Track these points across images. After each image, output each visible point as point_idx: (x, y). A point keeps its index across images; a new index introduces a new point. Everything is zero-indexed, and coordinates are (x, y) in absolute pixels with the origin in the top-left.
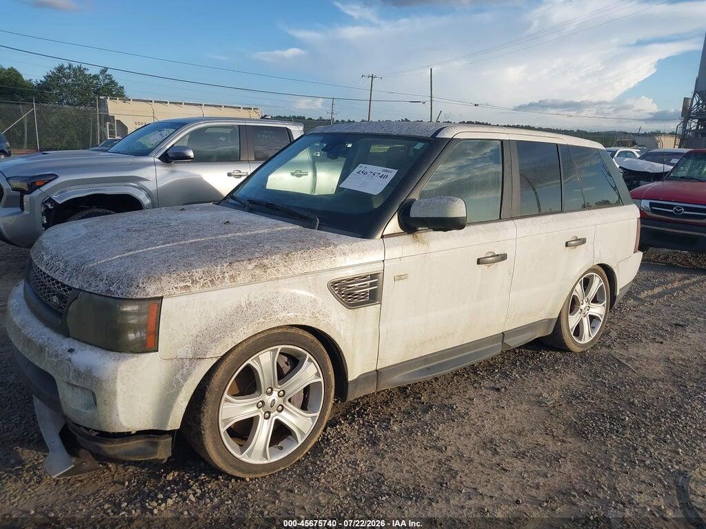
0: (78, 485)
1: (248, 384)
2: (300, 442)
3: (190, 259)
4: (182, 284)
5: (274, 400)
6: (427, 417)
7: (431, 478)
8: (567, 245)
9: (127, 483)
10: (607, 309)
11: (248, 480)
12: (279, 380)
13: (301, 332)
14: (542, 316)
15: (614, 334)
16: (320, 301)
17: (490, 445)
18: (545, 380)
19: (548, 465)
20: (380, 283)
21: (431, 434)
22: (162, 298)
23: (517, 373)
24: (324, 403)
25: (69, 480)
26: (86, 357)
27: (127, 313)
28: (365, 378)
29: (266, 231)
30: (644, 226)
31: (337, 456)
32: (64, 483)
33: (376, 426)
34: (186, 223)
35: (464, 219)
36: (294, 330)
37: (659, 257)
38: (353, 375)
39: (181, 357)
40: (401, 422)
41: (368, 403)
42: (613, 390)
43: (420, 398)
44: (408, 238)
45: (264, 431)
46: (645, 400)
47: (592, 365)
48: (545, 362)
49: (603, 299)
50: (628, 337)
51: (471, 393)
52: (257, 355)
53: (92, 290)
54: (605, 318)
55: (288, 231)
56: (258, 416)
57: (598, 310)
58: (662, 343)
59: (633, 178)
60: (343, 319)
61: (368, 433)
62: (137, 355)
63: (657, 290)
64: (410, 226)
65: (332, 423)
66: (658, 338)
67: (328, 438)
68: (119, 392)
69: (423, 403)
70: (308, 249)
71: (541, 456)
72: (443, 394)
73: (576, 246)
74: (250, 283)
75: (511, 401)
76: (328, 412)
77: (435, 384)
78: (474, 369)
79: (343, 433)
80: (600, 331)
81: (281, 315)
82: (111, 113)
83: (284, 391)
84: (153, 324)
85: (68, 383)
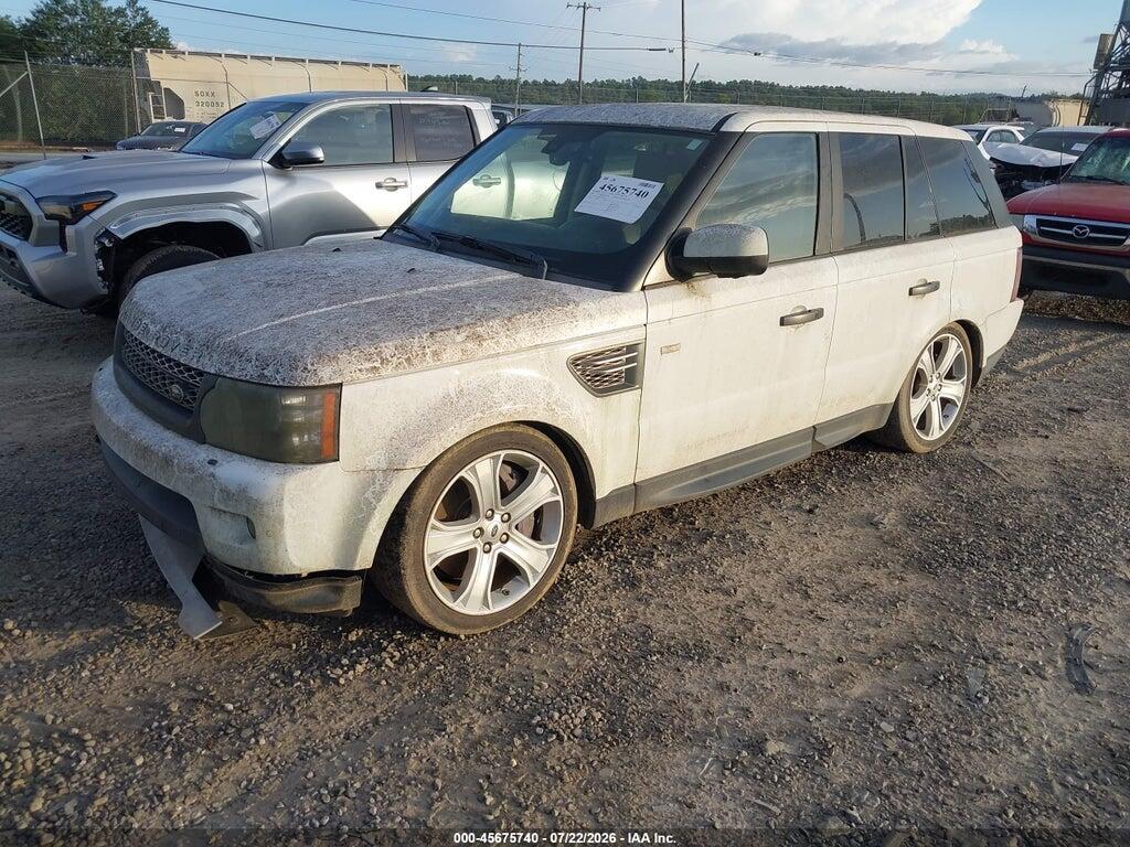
0: (227, 649)
1: (460, 504)
2: (533, 584)
3: (372, 328)
4: (368, 365)
5: (496, 526)
6: (706, 548)
7: (717, 630)
8: (911, 293)
9: (294, 646)
10: (967, 389)
11: (463, 637)
12: (502, 498)
13: (531, 431)
14: (872, 400)
15: (975, 425)
16: (557, 388)
17: (798, 585)
18: (875, 494)
19: (881, 610)
20: (640, 358)
21: (712, 572)
22: (340, 385)
23: (834, 484)
24: (564, 530)
25: (213, 643)
26: (236, 470)
27: (291, 407)
28: (618, 495)
29: (472, 282)
30: (1027, 257)
31: (583, 603)
32: (207, 647)
33: (634, 562)
34: (350, 272)
35: (765, 258)
36: (521, 429)
37: (1047, 304)
38: (601, 492)
39: (372, 468)
40: (669, 556)
41: (618, 530)
42: (971, 508)
43: (693, 523)
44: (681, 288)
45: (483, 569)
46: (1020, 519)
47: (944, 472)
48: (874, 468)
49: (963, 374)
50: (997, 429)
51: (767, 514)
52: (472, 464)
53: (236, 375)
54: (963, 403)
55: (504, 283)
56: (475, 549)
57: (955, 390)
58: (1047, 437)
59: (1012, 177)
60: (589, 411)
61: (623, 571)
62: (310, 466)
63: (1043, 358)
64: (683, 270)
65: (572, 560)
66: (1041, 429)
67: (567, 580)
68: (286, 518)
69: (698, 530)
70: (539, 309)
71: (871, 599)
72: (726, 517)
73: (924, 293)
74: (460, 362)
75: (826, 525)
76: (570, 543)
77: (713, 504)
78: (769, 481)
79: (587, 572)
80: (956, 420)
81: (505, 407)
82: (154, 76)
83: (509, 514)
84: (329, 421)
85: (213, 509)
